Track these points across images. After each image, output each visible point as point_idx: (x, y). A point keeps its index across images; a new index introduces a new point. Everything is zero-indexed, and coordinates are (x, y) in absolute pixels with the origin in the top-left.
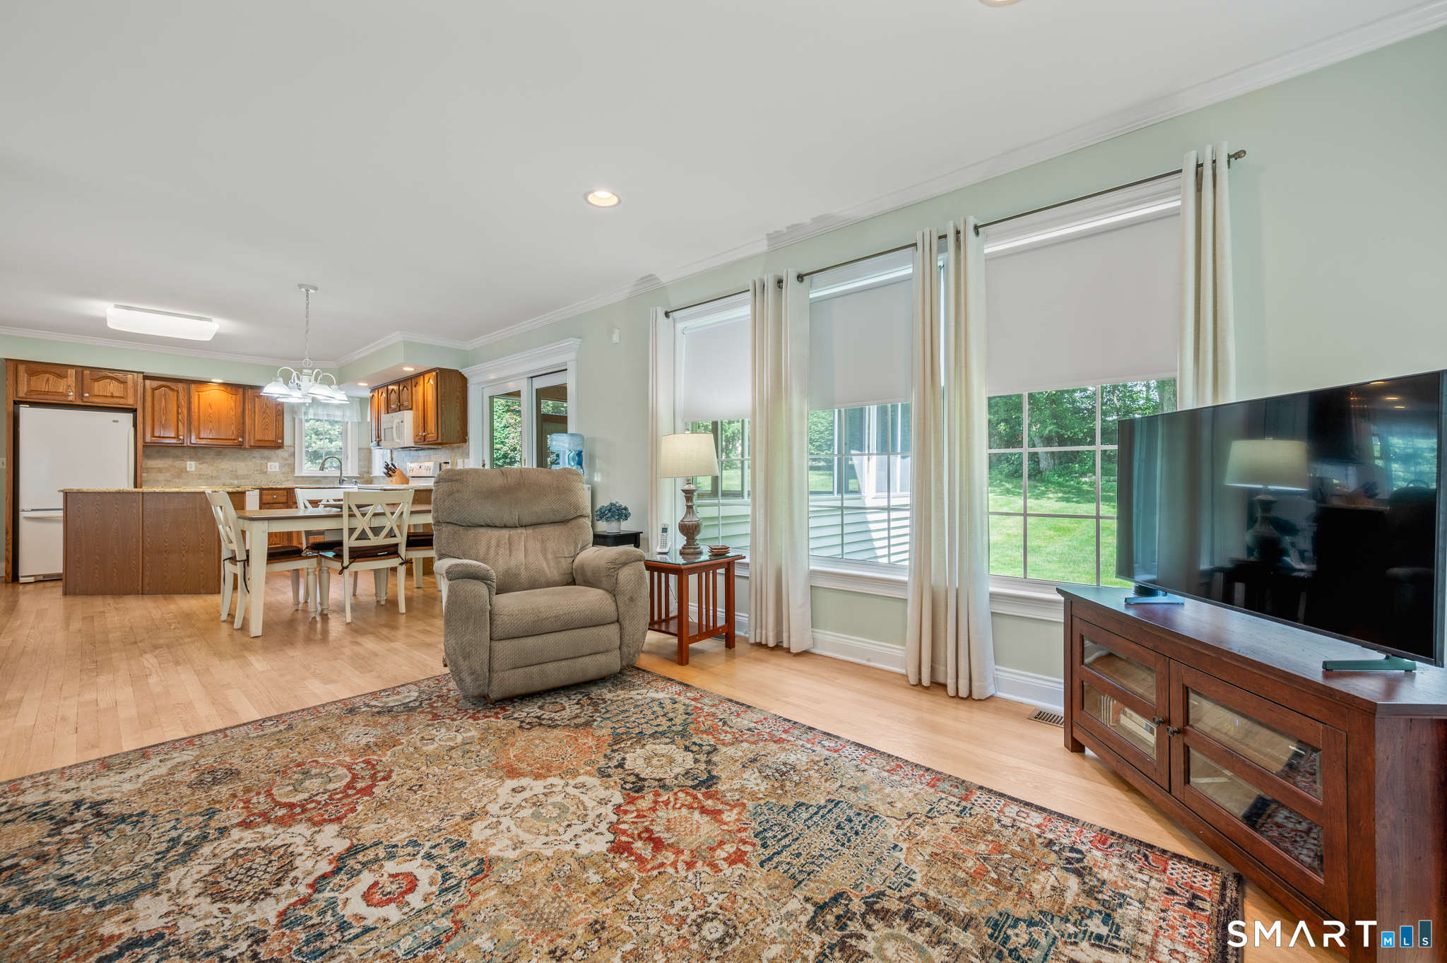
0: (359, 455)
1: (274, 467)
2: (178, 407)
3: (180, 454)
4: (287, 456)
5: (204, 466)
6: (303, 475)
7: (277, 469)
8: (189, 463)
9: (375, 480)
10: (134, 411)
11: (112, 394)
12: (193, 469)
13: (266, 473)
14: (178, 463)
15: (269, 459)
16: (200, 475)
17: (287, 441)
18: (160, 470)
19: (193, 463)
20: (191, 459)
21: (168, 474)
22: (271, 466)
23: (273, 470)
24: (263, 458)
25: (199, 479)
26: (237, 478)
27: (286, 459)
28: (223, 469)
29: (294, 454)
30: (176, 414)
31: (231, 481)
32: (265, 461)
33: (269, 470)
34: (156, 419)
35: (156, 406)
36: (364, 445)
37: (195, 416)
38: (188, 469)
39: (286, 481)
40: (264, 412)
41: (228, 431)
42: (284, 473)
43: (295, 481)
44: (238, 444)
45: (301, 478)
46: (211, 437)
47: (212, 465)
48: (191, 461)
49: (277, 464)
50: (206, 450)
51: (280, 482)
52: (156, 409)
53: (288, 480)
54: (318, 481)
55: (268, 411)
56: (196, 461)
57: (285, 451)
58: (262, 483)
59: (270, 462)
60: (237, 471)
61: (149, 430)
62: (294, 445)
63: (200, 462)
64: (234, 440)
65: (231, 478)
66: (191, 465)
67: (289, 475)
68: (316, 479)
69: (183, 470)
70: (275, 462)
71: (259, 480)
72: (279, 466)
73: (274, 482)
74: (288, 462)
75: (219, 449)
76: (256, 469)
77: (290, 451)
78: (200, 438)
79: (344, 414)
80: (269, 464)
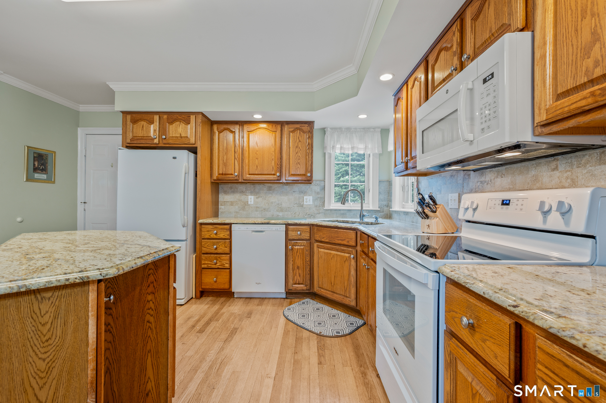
0: (379, 188)
1: (309, 200)
3: (244, 189)
4: (319, 190)
5: (260, 200)
6: (331, 208)
7: (311, 203)
8: (250, 197)
9: (395, 216)
10: (194, 150)
11: (181, 135)
12: (252, 203)
13: (302, 206)
14: (243, 197)
15: (304, 193)
16: (257, 207)
17: (317, 175)
18: (232, 204)
19: (252, 197)
20: (252, 193)
21: (237, 207)
22: (306, 199)
23: (308, 203)
24: (301, 192)
25: (257, 211)
26: (282, 210)
27: (318, 193)
28: (272, 203)
29: (324, 188)
30: (234, 152)
31: (278, 213)
32: (302, 195)
33: (305, 203)
34: (220, 159)
35: (221, 147)
36: (385, 178)
37: (246, 154)
38: (249, 203)
39: (318, 214)
40: (297, 147)
41: (269, 166)
42: (316, 206)
43: (325, 214)
44: (276, 179)
45: (330, 211)
46: (257, 173)
47: (265, 199)
48: (251, 195)
49: (311, 198)
50: (261, 186)
51: (313, 215)
52: (221, 149)
53: (320, 213)
54: (343, 214)
55: (300, 146)
56: (254, 195)
57: (316, 186)
58: (300, 216)
59: (306, 195)
60: (281, 205)
61: (215, 170)
62: (325, 179)
63: (257, 197)
64: (274, 175)
65: (277, 211)
66: (251, 199)
67: (321, 208)
68: (342, 212)
69: (246, 203)
70: (309, 196)
71: (298, 213)
72: (313, 200)
73: (309, 214)
74: (319, 196)
75: (269, 185)
76: (296, 202)
77: (320, 185)
78: (249, 174)
79: (366, 146)
80: (305, 197)
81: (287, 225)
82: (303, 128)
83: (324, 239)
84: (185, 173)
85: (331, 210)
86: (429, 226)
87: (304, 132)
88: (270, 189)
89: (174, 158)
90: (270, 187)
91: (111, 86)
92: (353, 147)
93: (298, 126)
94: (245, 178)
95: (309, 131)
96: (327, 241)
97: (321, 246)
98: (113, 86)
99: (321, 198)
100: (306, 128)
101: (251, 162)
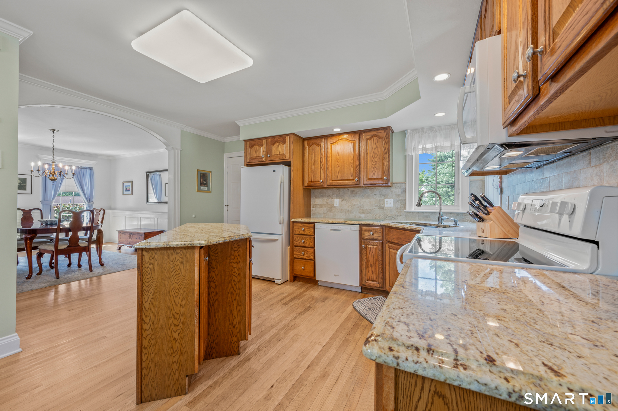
0: (471, 189)
1: (389, 203)
2: (321, 157)
3: (331, 194)
4: (400, 193)
5: (344, 202)
6: (413, 210)
7: (392, 205)
8: (335, 200)
10: (288, 164)
11: (279, 153)
12: (338, 205)
13: (383, 208)
14: (330, 201)
15: (385, 196)
16: (341, 209)
18: (321, 206)
19: (338, 200)
20: (337, 197)
21: (325, 209)
22: (387, 201)
23: (389, 206)
24: (382, 195)
25: (341, 212)
26: (363, 212)
27: (399, 196)
28: (355, 205)
29: (405, 191)
30: (320, 162)
31: (360, 215)
32: (383, 198)
33: (386, 206)
34: (310, 169)
35: (310, 159)
37: (330, 163)
38: (335, 205)
39: (399, 216)
40: (374, 153)
41: (349, 173)
42: (397, 208)
43: (406, 216)
44: (355, 183)
45: (411, 213)
46: (338, 179)
47: (349, 202)
48: (337, 198)
49: (392, 200)
50: (345, 190)
51: (394, 217)
52: (310, 161)
53: (401, 215)
54: (427, 217)
55: (376, 151)
56: (339, 199)
57: (397, 188)
58: (381, 217)
59: (387, 198)
60: (363, 207)
61: (306, 177)
62: (406, 182)
63: (342, 200)
64: (353, 180)
65: (359, 213)
66: (337, 202)
67: (402, 210)
68: (425, 214)
69: (332, 206)
70: (390, 198)
71: (379, 215)
72: (394, 202)
73: (390, 217)
74: (400, 198)
75: (352, 189)
76: (376, 205)
77: (401, 187)
78: (332, 181)
79: (451, 145)
80: (386, 200)
81: (361, 225)
82: (379, 134)
83: (394, 240)
84: (281, 183)
85: (413, 212)
86: (483, 229)
87: (380, 138)
88: (352, 193)
89: (274, 171)
90: (353, 191)
91: (238, 124)
92: (437, 146)
93: (375, 133)
94: (329, 184)
95: (385, 137)
96: (396, 242)
97: (392, 246)
98: (239, 123)
99: (402, 200)
100: (382, 134)
101: (333, 169)
